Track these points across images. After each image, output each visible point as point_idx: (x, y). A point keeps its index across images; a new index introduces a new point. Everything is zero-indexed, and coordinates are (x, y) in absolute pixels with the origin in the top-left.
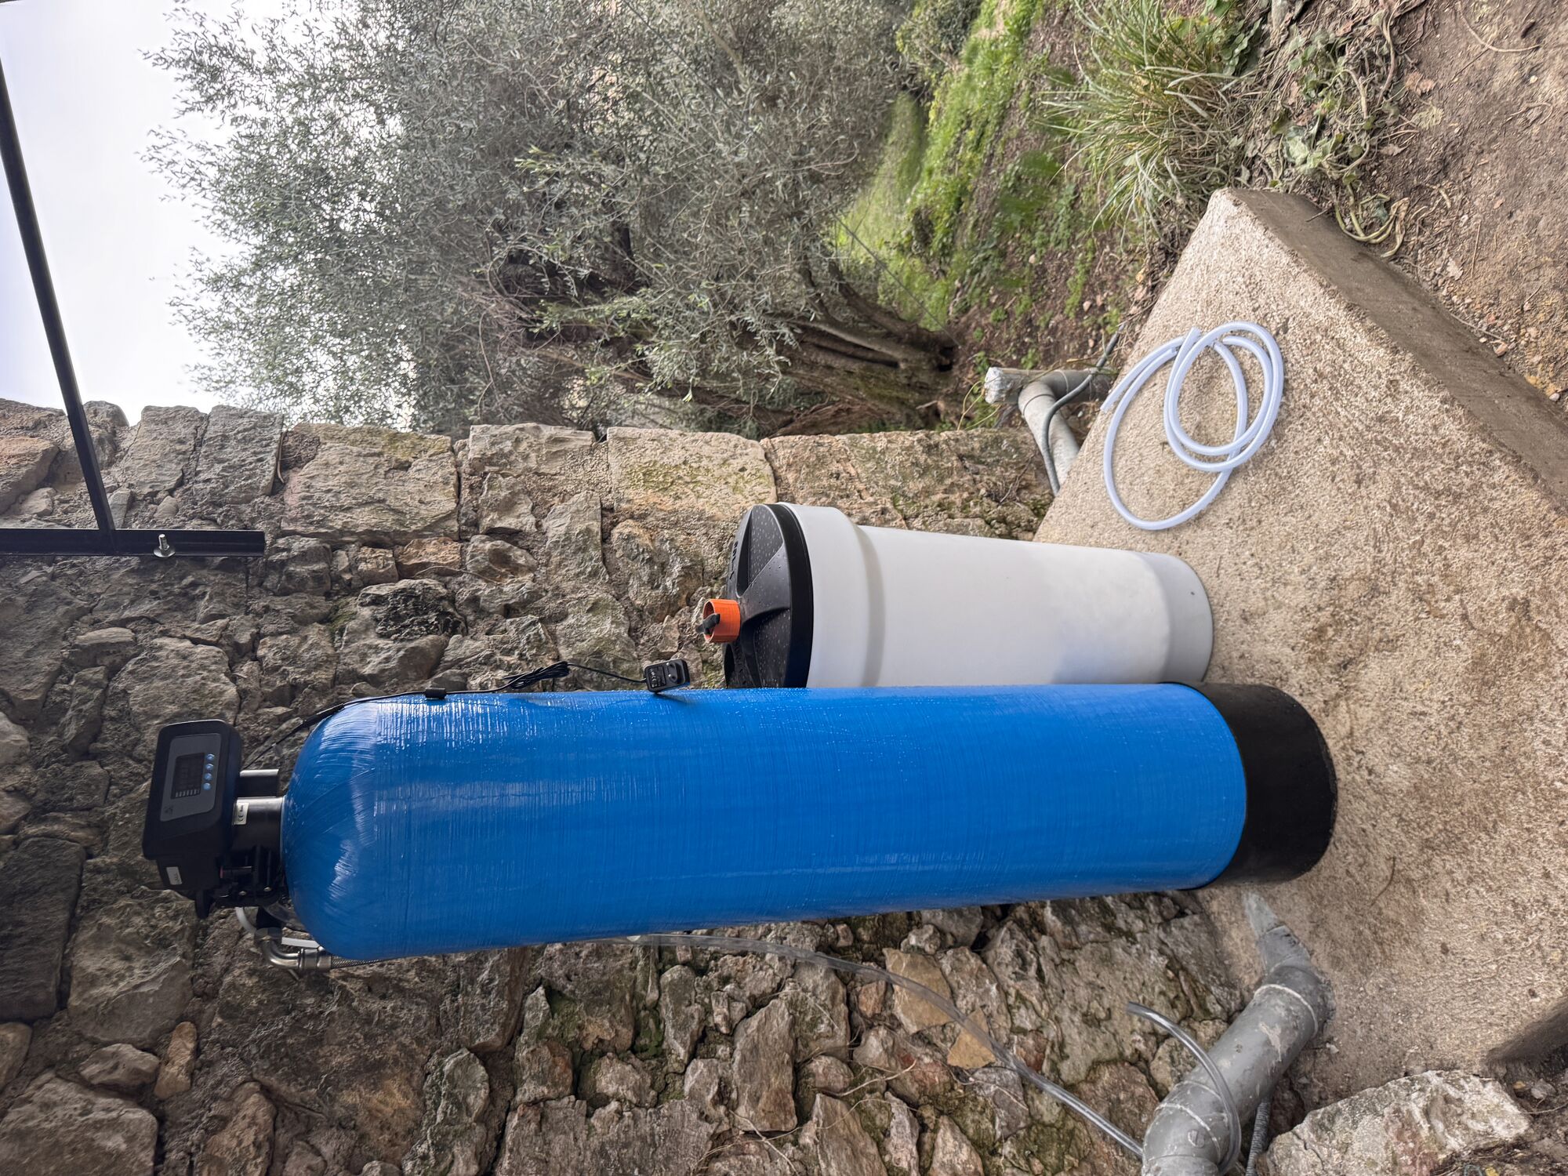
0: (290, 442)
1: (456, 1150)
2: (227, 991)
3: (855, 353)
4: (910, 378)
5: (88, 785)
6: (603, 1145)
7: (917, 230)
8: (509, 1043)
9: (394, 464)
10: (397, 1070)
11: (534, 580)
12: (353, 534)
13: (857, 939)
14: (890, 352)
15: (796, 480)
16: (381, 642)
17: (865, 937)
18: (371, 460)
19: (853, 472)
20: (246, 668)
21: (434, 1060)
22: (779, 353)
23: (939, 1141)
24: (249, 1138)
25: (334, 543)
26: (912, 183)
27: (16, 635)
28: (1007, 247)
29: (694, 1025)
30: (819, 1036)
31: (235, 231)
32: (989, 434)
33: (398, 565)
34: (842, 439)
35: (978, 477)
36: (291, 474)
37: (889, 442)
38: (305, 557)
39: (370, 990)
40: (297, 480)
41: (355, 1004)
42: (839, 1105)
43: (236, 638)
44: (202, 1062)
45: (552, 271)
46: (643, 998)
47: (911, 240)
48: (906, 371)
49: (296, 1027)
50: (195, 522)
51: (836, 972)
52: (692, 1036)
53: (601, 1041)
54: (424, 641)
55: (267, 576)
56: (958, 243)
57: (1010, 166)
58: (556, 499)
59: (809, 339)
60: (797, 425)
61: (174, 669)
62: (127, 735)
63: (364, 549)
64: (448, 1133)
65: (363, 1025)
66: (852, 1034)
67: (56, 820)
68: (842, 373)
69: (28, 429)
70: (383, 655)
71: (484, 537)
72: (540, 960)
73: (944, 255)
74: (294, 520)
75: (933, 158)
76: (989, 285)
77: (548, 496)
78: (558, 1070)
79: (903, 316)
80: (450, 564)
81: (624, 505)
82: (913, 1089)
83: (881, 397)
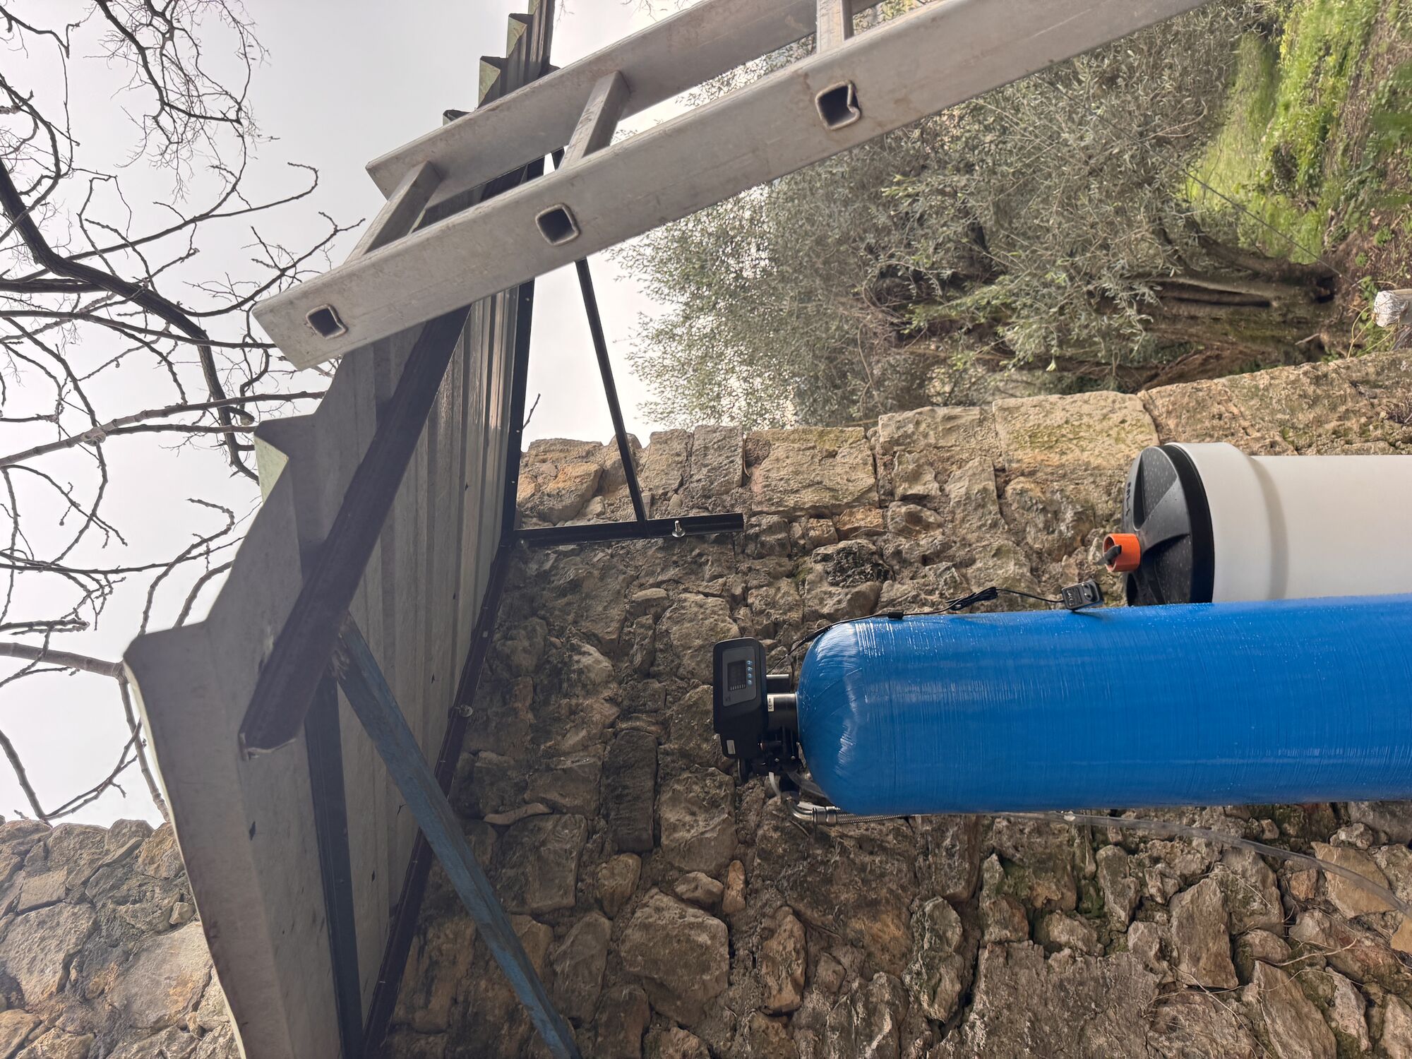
0: (750, 446)
1: (942, 970)
2: (761, 840)
3: (1219, 300)
4: (1284, 315)
5: (654, 695)
6: (1061, 981)
7: (1277, 167)
8: (973, 896)
9: (825, 454)
10: (890, 908)
11: (943, 534)
12: (802, 509)
13: (1283, 833)
14: (1259, 293)
15: (1177, 425)
16: (833, 589)
17: (1291, 831)
18: (808, 453)
19: (1236, 411)
20: (743, 611)
21: (917, 902)
22: (1139, 312)
23: (1389, 1015)
24: (790, 945)
25: (790, 517)
26: (1266, 120)
27: (596, 596)
28: (1386, 164)
29: (1132, 893)
30: (1253, 913)
31: (668, 295)
32: (1384, 358)
33: (837, 530)
34: (1220, 383)
35: (1376, 401)
36: (754, 470)
37: (1272, 378)
38: (771, 529)
39: (860, 847)
40: (758, 473)
41: (852, 856)
42: (1279, 973)
43: (733, 591)
44: (751, 890)
45: (918, 277)
46: (1082, 869)
47: (1273, 178)
48: (1280, 308)
49: (812, 869)
50: (695, 511)
51: (1264, 858)
52: (1130, 902)
53: (1049, 901)
54: (864, 587)
55: (747, 545)
56: (1328, 171)
57: (1382, 83)
58: (955, 467)
59: (1170, 294)
60: (1163, 378)
61: (696, 614)
62: (673, 661)
63: (811, 520)
64: (934, 958)
65: (859, 872)
66: (1286, 915)
67: (638, 719)
68: (1207, 321)
69: (583, 457)
70: (836, 599)
71: (900, 503)
72: (990, 834)
73: (1311, 186)
74: (760, 503)
75: (1289, 91)
76: (1369, 207)
77: (947, 465)
78: (1016, 919)
79: (1269, 255)
80: (876, 526)
81: (1014, 465)
82: (1356, 967)
83: (1253, 339)
